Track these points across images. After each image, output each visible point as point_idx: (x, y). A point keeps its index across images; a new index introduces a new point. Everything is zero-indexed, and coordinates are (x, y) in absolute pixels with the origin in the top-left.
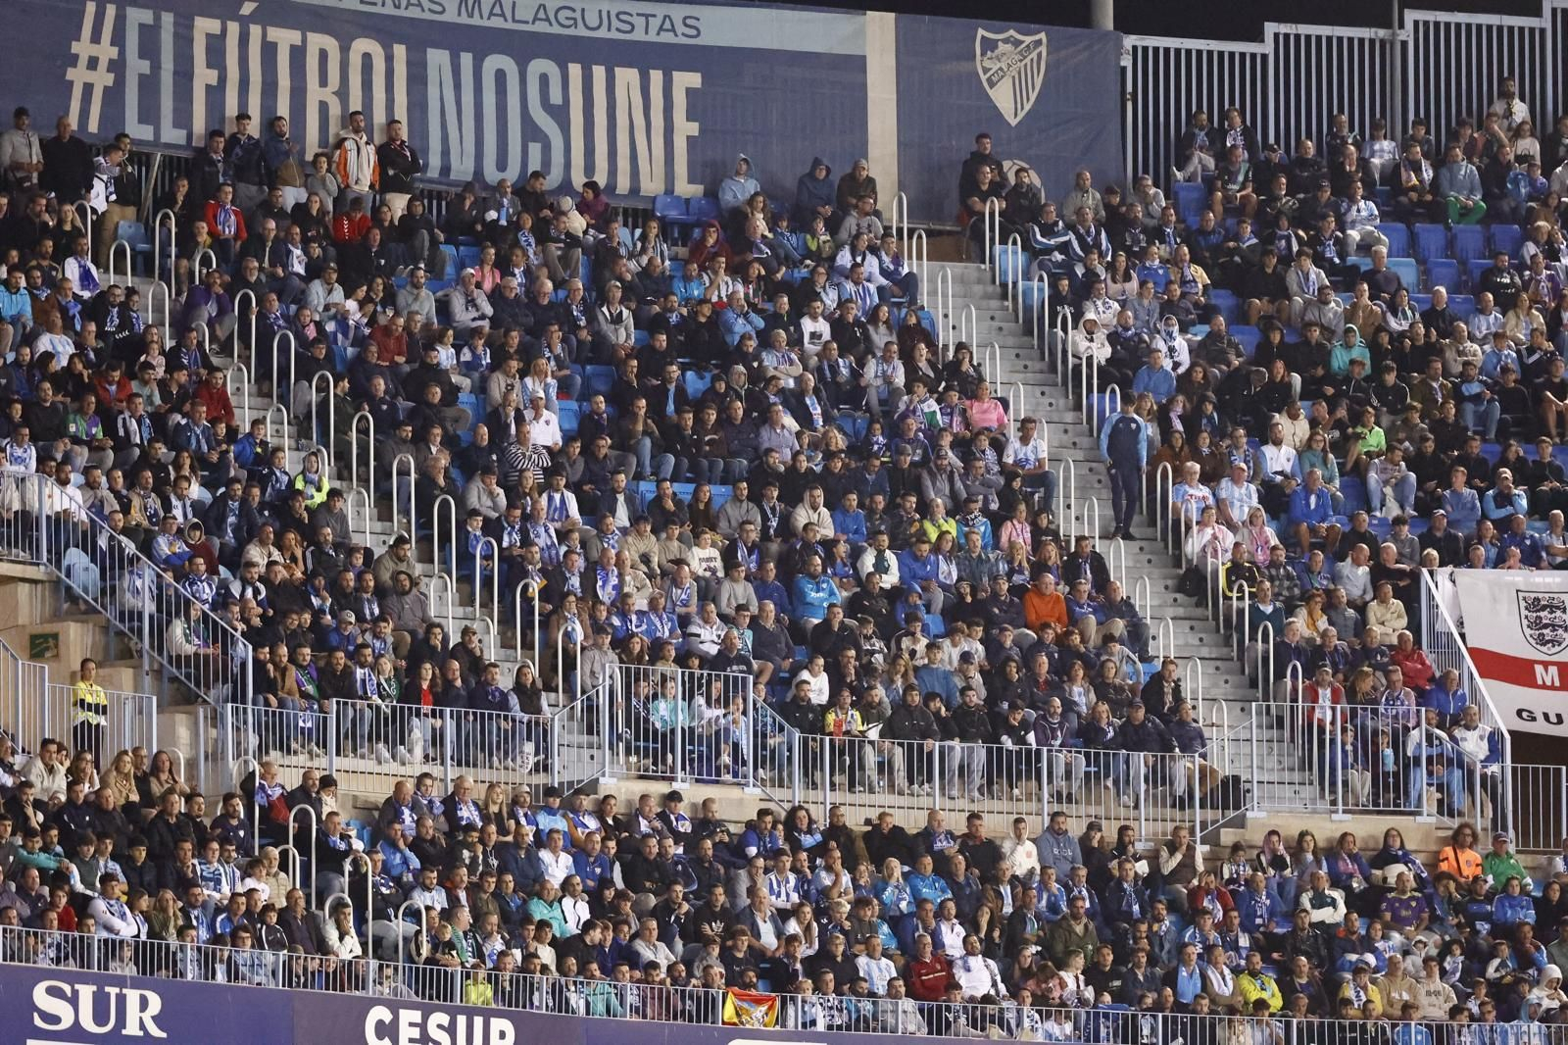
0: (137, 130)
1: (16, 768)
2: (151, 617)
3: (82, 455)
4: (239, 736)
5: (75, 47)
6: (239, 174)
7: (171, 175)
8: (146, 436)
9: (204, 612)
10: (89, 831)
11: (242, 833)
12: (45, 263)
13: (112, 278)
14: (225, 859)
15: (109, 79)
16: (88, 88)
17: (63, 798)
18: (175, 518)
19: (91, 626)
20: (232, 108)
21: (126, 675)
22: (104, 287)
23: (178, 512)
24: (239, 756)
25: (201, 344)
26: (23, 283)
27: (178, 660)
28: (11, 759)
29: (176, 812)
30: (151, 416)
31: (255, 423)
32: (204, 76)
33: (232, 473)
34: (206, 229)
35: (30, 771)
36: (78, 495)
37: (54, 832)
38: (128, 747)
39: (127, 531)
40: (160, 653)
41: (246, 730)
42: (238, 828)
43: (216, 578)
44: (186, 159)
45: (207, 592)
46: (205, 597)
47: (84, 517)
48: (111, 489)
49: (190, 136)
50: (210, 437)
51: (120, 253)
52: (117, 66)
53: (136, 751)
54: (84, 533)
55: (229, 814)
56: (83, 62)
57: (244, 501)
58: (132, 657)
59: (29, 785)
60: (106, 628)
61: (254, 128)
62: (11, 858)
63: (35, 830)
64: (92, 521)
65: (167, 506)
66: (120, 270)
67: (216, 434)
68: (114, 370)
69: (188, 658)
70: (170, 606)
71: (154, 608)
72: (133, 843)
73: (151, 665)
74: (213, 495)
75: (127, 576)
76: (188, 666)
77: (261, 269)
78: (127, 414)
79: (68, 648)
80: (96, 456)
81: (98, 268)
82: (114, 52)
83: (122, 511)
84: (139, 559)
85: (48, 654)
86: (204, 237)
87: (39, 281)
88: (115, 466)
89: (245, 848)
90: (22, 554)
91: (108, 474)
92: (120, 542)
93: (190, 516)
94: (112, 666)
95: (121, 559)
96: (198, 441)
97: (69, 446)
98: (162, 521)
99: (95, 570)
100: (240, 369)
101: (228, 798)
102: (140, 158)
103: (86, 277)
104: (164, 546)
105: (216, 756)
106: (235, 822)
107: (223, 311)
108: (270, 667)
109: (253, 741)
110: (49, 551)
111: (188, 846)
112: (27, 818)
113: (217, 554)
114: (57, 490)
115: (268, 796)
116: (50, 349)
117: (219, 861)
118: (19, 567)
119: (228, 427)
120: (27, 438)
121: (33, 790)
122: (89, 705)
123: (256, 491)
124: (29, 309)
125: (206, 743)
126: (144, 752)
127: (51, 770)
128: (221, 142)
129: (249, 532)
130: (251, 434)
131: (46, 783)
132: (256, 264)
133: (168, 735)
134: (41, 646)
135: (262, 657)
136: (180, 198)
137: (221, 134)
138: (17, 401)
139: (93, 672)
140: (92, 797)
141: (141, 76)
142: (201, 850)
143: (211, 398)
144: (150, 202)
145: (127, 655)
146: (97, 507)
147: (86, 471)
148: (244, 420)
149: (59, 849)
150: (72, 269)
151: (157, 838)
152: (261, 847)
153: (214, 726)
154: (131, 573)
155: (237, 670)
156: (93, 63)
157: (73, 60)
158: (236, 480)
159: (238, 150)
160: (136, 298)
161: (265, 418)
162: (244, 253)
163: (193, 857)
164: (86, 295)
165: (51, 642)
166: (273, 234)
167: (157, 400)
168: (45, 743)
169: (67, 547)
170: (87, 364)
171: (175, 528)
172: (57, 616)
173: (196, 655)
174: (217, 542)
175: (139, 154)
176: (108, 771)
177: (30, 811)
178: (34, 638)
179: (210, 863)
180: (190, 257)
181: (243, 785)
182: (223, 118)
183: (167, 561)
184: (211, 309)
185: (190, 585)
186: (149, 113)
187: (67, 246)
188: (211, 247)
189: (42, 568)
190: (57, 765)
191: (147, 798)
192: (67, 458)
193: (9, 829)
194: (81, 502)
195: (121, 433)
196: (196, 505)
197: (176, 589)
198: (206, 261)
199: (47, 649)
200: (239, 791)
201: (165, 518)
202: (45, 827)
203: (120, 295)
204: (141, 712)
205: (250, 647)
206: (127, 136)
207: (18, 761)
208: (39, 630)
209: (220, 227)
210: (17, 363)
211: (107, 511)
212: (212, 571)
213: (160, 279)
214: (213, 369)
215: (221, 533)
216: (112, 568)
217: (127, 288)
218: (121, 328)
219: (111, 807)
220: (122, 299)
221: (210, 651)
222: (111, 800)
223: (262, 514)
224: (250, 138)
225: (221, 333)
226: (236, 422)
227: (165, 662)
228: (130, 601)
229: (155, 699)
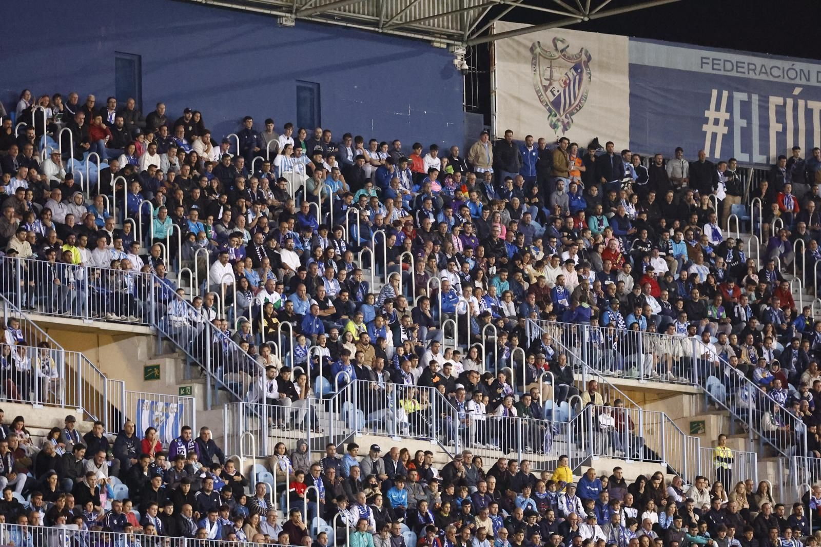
0: (740, 156)
1: (684, 492)
2: (753, 411)
3: (715, 327)
4: (800, 473)
5: (707, 114)
6: (795, 179)
7: (759, 179)
8: (749, 316)
9: (781, 408)
10: (724, 524)
11: (803, 524)
12: (693, 227)
13: (729, 234)
14: (794, 537)
15: (725, 130)
16: (714, 135)
17: (709, 507)
18: (765, 359)
19: (722, 417)
20: (790, 144)
21: (741, 442)
22: (725, 239)
23: (766, 356)
24: (801, 483)
25: (776, 268)
26: (682, 238)
27: (768, 434)
28: (681, 488)
29: (769, 514)
30: (751, 306)
31: (805, 309)
32: (775, 127)
33: (794, 335)
34: (778, 207)
35: (691, 493)
36: (714, 349)
37: (705, 525)
38: (743, 480)
39: (740, 367)
40: (759, 430)
41: (804, 470)
42: (801, 521)
43: (787, 390)
44: (767, 171)
45: (782, 398)
46: (781, 400)
47: (718, 360)
48: (730, 344)
49: (768, 159)
50: (782, 316)
51: (733, 221)
52: (729, 123)
53: (747, 482)
54: (717, 368)
55: (796, 513)
56: (711, 121)
57: (801, 350)
58: (744, 433)
59: (691, 500)
60: (730, 418)
61: (802, 154)
62: (683, 539)
63: (694, 524)
64: (721, 361)
65: (760, 353)
66: (733, 230)
67: (786, 315)
68: (731, 282)
69: (773, 432)
70: (763, 405)
71: (754, 406)
72: (746, 530)
73: (754, 436)
74: (785, 347)
75: (740, 390)
76: (773, 436)
77: (807, 228)
78: (739, 305)
79: (710, 428)
80: (723, 327)
81: (721, 229)
82: (727, 116)
83: (737, 356)
84: (746, 381)
85: (700, 432)
86: (777, 212)
87: (692, 237)
88: (732, 333)
89: (805, 532)
90: (685, 379)
91: (729, 337)
92: (736, 372)
93: (772, 358)
94: (733, 437)
95: (737, 382)
96: (776, 319)
97: (708, 322)
98: (758, 361)
99: (723, 388)
100: (797, 281)
101: (796, 505)
102: (742, 171)
103: (715, 234)
104: (759, 374)
105: (789, 483)
106: (799, 518)
107: (788, 250)
108: (817, 436)
109: (808, 475)
110: (699, 378)
111: (775, 531)
112: (690, 518)
113: (787, 377)
114: (702, 346)
115: (817, 504)
116: (697, 272)
117: (792, 538)
118: (684, 386)
119: (792, 311)
120: (686, 319)
121: (693, 503)
122: (722, 459)
123: (808, 344)
124: (685, 251)
125: (783, 477)
126: (752, 482)
127: (702, 492)
128: (785, 162)
129: (803, 365)
130: (803, 315)
131: (699, 500)
132: (805, 225)
133: (763, 473)
134: (696, 428)
135: (813, 431)
136: (764, 192)
137: (784, 157)
138: (681, 300)
139: (725, 442)
140: (725, 506)
141: (742, 128)
142: (782, 534)
143: (782, 295)
144: (748, 194)
145: (741, 431)
146: (724, 354)
147: (718, 336)
148: (800, 307)
149: (707, 534)
150: (708, 230)
151: (759, 527)
152: (814, 531)
153: (788, 467)
154: (743, 388)
155: (799, 438)
156: (716, 122)
157: (706, 121)
158: (797, 339)
159: (794, 166)
160: (742, 244)
161: (811, 306)
162: (799, 219)
163: (778, 536)
164: (716, 243)
165: (701, 425)
166: (813, 209)
167: (754, 298)
168: (698, 478)
169: (708, 375)
170: (718, 279)
171: (765, 365)
172: (704, 412)
173: (778, 430)
174: (787, 371)
175: (742, 169)
176: (733, 492)
177: (692, 514)
178: (692, 423)
179: (787, 539)
180: (770, 222)
181: (803, 499)
182: (785, 150)
183: (761, 381)
184: (781, 249)
185: (774, 394)
186: (747, 148)
187: (705, 218)
188: (780, 217)
189: (695, 387)
190: (705, 489)
191: (754, 507)
192: (707, 329)
193: (681, 523)
194: (715, 352)
195: (736, 315)
196: (775, 352)
197: (766, 397)
198: (778, 224)
199: (699, 429)
200: (801, 502)
201: (760, 359)
202: (700, 523)
203: (733, 243)
204: (749, 462)
205: (806, 426)
206: (735, 160)
207: (685, 488)
208: (695, 419)
209: (786, 206)
210: (680, 279)
211: (729, 357)
212: (785, 386)
213: (755, 233)
214: (783, 281)
215: (789, 367)
216: (732, 386)
217: (737, 239)
218: (734, 260)
219: (735, 512)
220: (735, 245)
221: (785, 429)
222: (736, 508)
223: (810, 355)
224: (800, 159)
225: (787, 262)
226: (796, 308)
227: (761, 435)
228: (742, 403)
229: (756, 454)
